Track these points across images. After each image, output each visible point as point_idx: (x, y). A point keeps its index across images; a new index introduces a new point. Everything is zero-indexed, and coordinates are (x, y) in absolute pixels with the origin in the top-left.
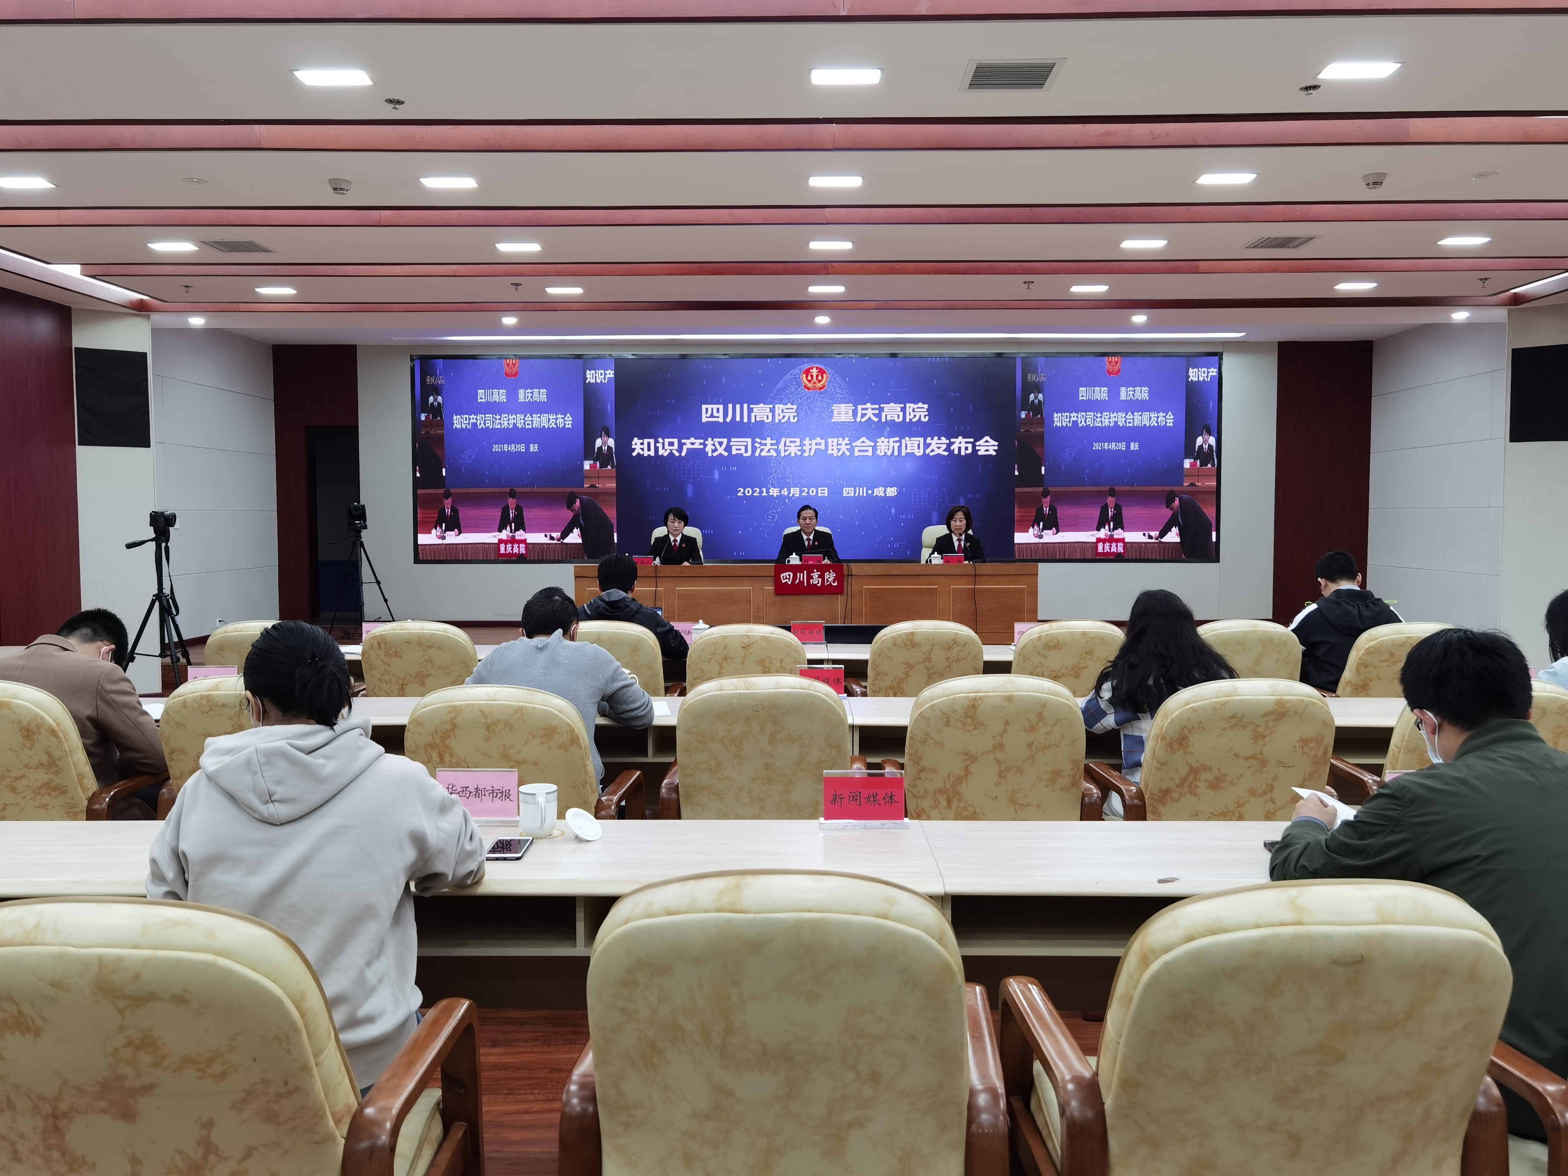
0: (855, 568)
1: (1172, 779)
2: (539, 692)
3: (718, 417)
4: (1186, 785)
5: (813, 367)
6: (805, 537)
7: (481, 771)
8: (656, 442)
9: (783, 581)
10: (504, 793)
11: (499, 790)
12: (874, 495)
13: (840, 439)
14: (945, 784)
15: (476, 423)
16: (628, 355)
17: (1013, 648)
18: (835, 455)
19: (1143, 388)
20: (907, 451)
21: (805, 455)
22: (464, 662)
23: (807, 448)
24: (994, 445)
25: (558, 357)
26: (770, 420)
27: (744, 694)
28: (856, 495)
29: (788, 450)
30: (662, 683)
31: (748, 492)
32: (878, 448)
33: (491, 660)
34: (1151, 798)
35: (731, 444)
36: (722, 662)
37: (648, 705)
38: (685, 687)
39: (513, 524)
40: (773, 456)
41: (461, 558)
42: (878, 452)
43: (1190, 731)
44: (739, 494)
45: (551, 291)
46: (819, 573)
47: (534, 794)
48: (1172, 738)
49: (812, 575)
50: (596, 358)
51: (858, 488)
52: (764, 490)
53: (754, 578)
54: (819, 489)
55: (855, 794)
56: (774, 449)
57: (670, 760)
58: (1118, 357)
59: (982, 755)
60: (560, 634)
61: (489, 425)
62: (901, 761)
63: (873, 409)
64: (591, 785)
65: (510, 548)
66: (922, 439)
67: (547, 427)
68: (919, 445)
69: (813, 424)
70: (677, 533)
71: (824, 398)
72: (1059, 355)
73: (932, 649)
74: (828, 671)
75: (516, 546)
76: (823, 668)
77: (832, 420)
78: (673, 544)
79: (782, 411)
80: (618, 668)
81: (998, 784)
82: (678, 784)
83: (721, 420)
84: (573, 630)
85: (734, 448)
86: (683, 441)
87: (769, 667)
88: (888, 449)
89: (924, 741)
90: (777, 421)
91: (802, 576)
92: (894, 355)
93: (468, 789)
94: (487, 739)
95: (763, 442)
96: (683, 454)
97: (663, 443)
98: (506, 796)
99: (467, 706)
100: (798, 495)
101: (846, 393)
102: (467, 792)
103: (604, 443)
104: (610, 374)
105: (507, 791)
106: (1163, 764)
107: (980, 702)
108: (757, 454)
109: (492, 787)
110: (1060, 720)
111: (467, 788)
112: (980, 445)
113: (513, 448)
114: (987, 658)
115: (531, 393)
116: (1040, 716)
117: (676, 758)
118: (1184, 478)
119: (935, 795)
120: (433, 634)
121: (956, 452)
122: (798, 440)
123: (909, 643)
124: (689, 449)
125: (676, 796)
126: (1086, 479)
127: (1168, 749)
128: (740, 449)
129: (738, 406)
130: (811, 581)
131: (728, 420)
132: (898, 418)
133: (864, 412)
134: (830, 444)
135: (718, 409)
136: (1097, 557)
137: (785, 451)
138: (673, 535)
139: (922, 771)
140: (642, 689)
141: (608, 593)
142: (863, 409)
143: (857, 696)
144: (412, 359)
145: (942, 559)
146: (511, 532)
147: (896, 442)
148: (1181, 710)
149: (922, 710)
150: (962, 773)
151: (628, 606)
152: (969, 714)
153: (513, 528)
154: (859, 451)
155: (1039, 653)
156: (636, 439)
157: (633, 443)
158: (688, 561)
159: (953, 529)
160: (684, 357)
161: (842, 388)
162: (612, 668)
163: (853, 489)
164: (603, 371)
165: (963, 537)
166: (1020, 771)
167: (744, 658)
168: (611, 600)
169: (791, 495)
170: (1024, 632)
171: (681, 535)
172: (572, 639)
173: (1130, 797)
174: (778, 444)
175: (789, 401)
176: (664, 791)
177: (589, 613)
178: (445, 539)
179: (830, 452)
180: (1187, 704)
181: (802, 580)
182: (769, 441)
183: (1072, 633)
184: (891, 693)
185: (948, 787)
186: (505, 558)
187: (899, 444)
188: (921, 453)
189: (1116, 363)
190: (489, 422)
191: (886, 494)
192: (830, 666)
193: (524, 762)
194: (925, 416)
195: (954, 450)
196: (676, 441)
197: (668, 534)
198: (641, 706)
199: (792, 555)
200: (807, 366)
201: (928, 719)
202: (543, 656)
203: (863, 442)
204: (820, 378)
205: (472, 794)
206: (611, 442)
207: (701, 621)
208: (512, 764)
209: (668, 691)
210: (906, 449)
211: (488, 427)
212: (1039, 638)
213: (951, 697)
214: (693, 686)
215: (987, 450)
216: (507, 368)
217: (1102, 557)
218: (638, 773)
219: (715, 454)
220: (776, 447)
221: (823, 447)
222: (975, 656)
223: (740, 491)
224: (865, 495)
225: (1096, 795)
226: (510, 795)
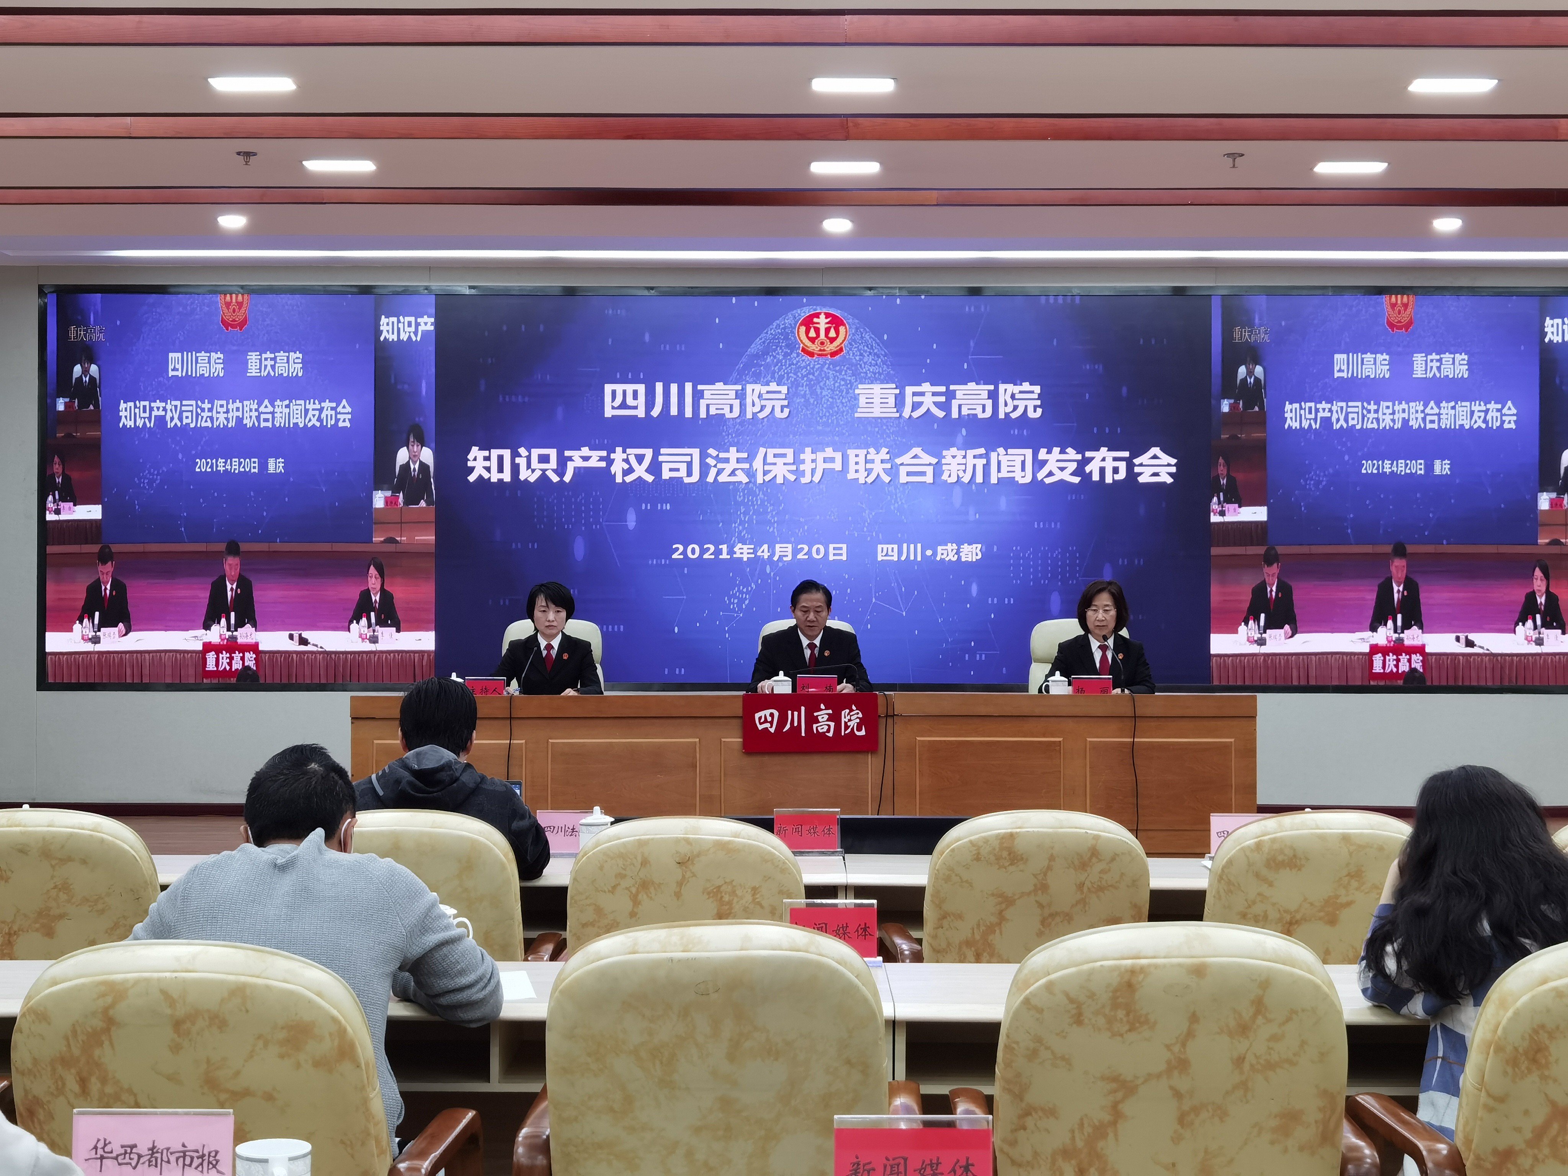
0: (901, 701)
1: (1518, 1130)
2: (277, 954)
3: (636, 408)
4: (1546, 1141)
5: (820, 313)
6: (805, 642)
7: (162, 1114)
8: (515, 455)
9: (760, 727)
10: (206, 1157)
11: (197, 1151)
12: (938, 559)
13: (872, 450)
14: (1073, 1138)
15: (164, 417)
16: (462, 287)
17: (1207, 862)
18: (862, 481)
19: (1457, 355)
20: (1000, 475)
21: (804, 480)
22: (132, 890)
23: (807, 467)
24: (1169, 465)
25: (327, 291)
26: (736, 412)
27: (679, 961)
28: (903, 558)
29: (770, 471)
30: (518, 932)
31: (693, 551)
32: (944, 467)
33: (185, 889)
34: (1478, 1166)
35: (661, 458)
36: (638, 892)
37: (491, 980)
38: (565, 939)
39: (233, 614)
40: (741, 482)
41: (129, 681)
42: (945, 477)
43: (1551, 1036)
44: (675, 556)
45: (315, 166)
46: (830, 711)
47: (266, 1161)
48: (1516, 1049)
49: (815, 714)
50: (398, 294)
51: (905, 545)
52: (724, 547)
53: (704, 720)
54: (831, 546)
55: (897, 1161)
56: (741, 469)
57: (533, 1087)
58: (1408, 295)
59: (1146, 1081)
60: (321, 837)
61: (189, 421)
62: (987, 1090)
63: (934, 394)
64: (378, 1141)
65: (226, 661)
66: (1029, 452)
67: (301, 425)
68: (1023, 463)
69: (818, 423)
70: (554, 631)
71: (840, 372)
72: (1295, 292)
73: (1049, 868)
74: (846, 910)
75: (237, 656)
76: (835, 905)
77: (856, 415)
78: (544, 653)
79: (760, 396)
80: (433, 905)
81: (1177, 1139)
82: (548, 1137)
83: (641, 413)
84: (346, 831)
85: (665, 468)
86: (567, 453)
87: (730, 903)
88: (964, 471)
89: (1033, 1055)
90: (749, 416)
91: (797, 718)
92: (975, 292)
93: (134, 1150)
94: (176, 1048)
95: (722, 455)
96: (567, 478)
97: (529, 458)
98: (209, 1163)
99: (137, 982)
100: (789, 558)
101: (884, 363)
102: (132, 1156)
103: (413, 457)
104: (427, 324)
105: (213, 1154)
106: (1501, 1099)
107: (1141, 977)
108: (710, 479)
109: (184, 1146)
110: (1296, 1013)
111: (133, 1147)
112: (1141, 465)
113: (235, 466)
114: (1159, 882)
115: (271, 359)
116: (1259, 1005)
117: (545, 1087)
118: (1539, 528)
119: (1054, 1162)
120: (71, 835)
121: (1096, 477)
122: (790, 452)
123: (1005, 854)
124: (579, 468)
125: (545, 1162)
126: (1349, 531)
127: (1509, 1070)
128: (678, 470)
129: (674, 388)
130: (815, 726)
131: (655, 413)
132: (984, 411)
133: (917, 399)
134: (852, 460)
135: (635, 394)
136: (1372, 683)
137: (765, 473)
138: (545, 636)
139: (1027, 1113)
140: (478, 947)
141: (418, 754)
142: (915, 394)
143: (903, 961)
144: (41, 292)
145: (1069, 685)
146: (229, 630)
147: (980, 456)
148: (1534, 992)
149: (1028, 991)
150: (1107, 1117)
151: (457, 779)
152: (1120, 1000)
153: (233, 621)
154: (909, 474)
155: (1257, 875)
156: (475, 449)
157: (470, 457)
158: (573, 686)
159: (1090, 625)
160: (570, 292)
161: (875, 354)
162: (420, 907)
163: (896, 547)
164: (412, 319)
165: (1110, 642)
166: (1221, 1113)
167: (680, 884)
168: (424, 767)
169: (776, 558)
170: (1229, 834)
171: (560, 636)
172: (343, 847)
173: (1437, 1165)
174: (750, 459)
175: (773, 377)
176: (520, 1150)
177: (381, 793)
178: (99, 642)
179: (851, 475)
180: (1544, 982)
181: (796, 724)
182: (733, 454)
183: (1322, 838)
184: (970, 954)
185: (1080, 1144)
186: (215, 681)
187: (984, 461)
188: (1028, 479)
189: (1406, 306)
190: (189, 414)
191: (959, 558)
192: (851, 902)
193: (246, 1093)
194: (1035, 407)
195: (1091, 472)
196: (553, 453)
197: (536, 635)
198: (476, 982)
199: (778, 675)
200: (806, 312)
201: (1040, 1011)
202: (287, 883)
203: (915, 457)
204: (832, 334)
205: (142, 1160)
206: (427, 455)
207: (597, 809)
208: (223, 1097)
209: (530, 948)
210: (999, 471)
211: (188, 424)
212: (1259, 846)
213: (1086, 967)
214: (583, 940)
215: (1156, 474)
216: (226, 311)
217: (1382, 683)
218: (471, 1114)
219: (629, 479)
220: (747, 466)
221: (838, 466)
222: (1134, 881)
223: (677, 549)
224: (919, 559)
225: (1369, 1160)
226: (217, 1161)
